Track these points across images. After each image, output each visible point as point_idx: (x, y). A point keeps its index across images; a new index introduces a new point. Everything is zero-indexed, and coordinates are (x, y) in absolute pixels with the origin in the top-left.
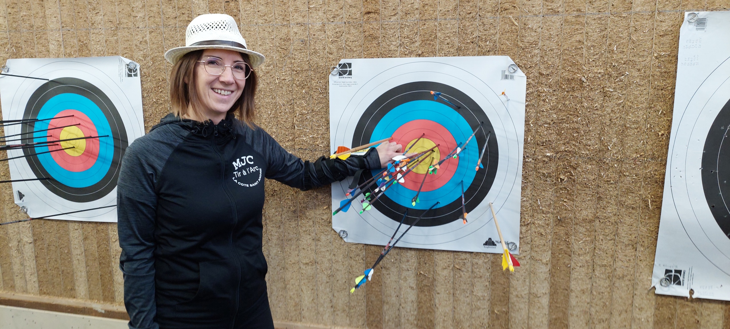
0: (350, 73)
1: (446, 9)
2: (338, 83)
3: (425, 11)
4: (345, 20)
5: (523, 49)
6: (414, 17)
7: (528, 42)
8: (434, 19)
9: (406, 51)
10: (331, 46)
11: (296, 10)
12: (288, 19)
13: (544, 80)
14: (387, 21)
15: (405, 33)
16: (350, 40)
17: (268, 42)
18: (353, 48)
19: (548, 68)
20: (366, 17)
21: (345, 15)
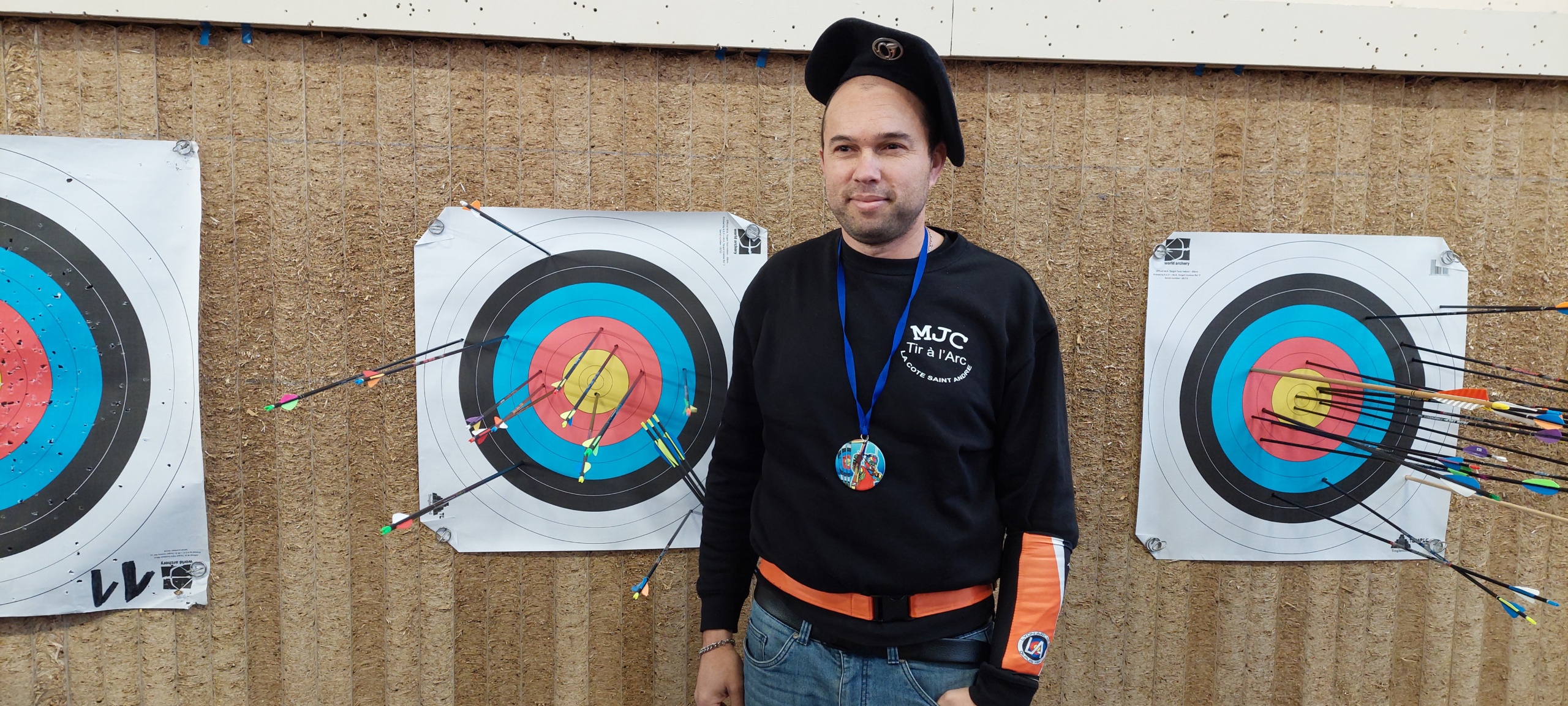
0: (1186, 256)
1: (1350, 158)
2: (1163, 273)
3: (1316, 159)
4: (1182, 165)
5: (1463, 228)
6: (1298, 167)
7: (1469, 218)
8: (1330, 173)
9: (1283, 223)
10: (1154, 209)
11: (1095, 143)
12: (1078, 158)
13: (1491, 277)
14: (1255, 172)
15: (1283, 193)
16: (1188, 200)
17: (1037, 198)
18: (1193, 213)
19: (1497, 259)
20: (1218, 162)
21: (1182, 158)
